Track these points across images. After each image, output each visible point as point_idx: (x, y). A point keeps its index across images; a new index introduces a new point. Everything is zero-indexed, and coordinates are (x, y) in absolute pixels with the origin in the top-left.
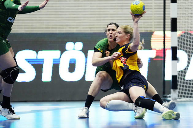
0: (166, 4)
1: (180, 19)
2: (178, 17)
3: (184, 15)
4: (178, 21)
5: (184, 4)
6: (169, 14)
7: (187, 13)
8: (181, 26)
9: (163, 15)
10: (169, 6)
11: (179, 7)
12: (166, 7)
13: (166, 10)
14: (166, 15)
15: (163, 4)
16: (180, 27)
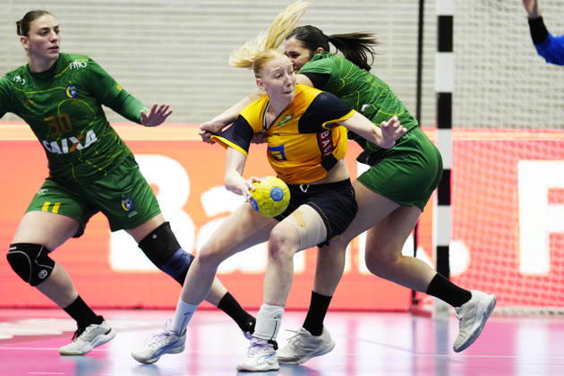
0: (425, 56)
1: (462, 97)
2: (456, 90)
3: (472, 86)
4: (455, 100)
5: (473, 57)
6: (433, 82)
7: (479, 79)
8: (465, 114)
9: (414, 86)
10: (433, 60)
11: (460, 64)
12: (425, 63)
13: (425, 71)
14: (424, 85)
15: (415, 56)
16: (461, 118)
